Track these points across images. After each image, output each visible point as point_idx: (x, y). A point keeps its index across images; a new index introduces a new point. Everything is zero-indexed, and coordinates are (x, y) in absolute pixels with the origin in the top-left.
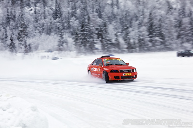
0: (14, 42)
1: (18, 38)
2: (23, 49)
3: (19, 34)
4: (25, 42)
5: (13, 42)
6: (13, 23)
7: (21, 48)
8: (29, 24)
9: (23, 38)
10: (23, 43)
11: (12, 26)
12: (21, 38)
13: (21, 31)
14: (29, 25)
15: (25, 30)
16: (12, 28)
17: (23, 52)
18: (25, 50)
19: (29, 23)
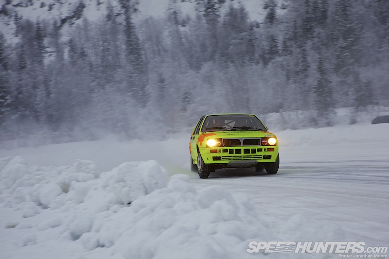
0: (328, 78)
1: (338, 68)
2: (352, 97)
3: (338, 57)
4: (357, 79)
5: (326, 77)
6: (322, 31)
7: (347, 94)
8: (364, 31)
9: (351, 67)
10: (350, 79)
11: (319, 38)
12: (345, 68)
13: (344, 48)
14: (364, 33)
15: (354, 45)
16: (320, 44)
17: (352, 105)
18: (356, 100)
19: (362, 28)
